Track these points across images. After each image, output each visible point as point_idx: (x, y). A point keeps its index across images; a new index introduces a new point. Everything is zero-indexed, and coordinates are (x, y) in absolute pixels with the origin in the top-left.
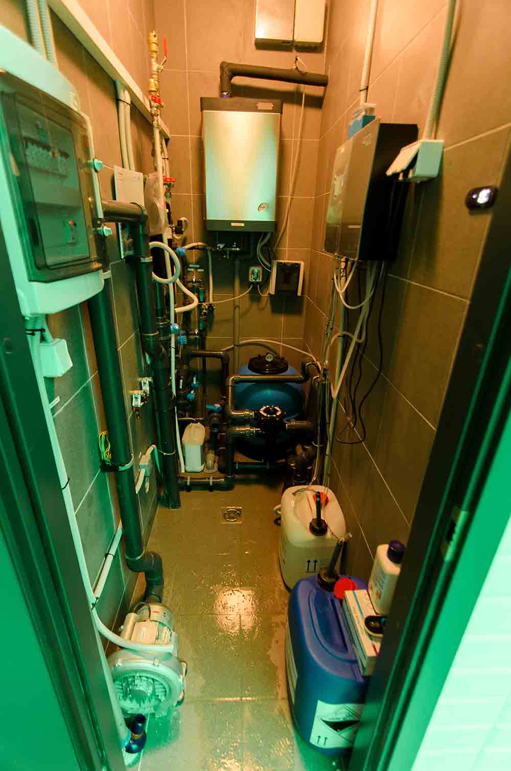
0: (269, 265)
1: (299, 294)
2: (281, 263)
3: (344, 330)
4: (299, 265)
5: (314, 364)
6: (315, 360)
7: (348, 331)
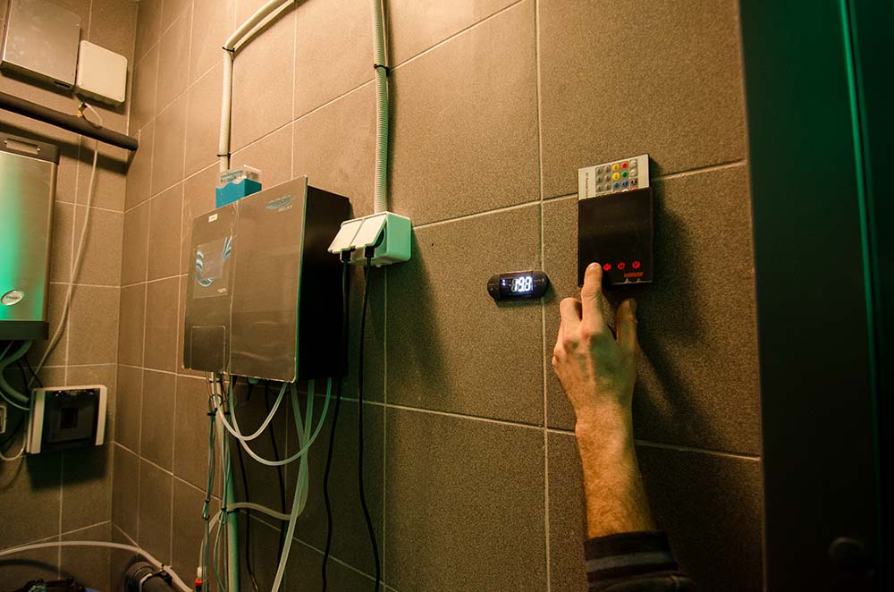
0: (24, 398)
1: (99, 441)
2: (57, 392)
3: (236, 500)
4: (96, 393)
5: (159, 575)
6: (159, 564)
7: (248, 501)
